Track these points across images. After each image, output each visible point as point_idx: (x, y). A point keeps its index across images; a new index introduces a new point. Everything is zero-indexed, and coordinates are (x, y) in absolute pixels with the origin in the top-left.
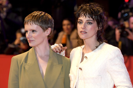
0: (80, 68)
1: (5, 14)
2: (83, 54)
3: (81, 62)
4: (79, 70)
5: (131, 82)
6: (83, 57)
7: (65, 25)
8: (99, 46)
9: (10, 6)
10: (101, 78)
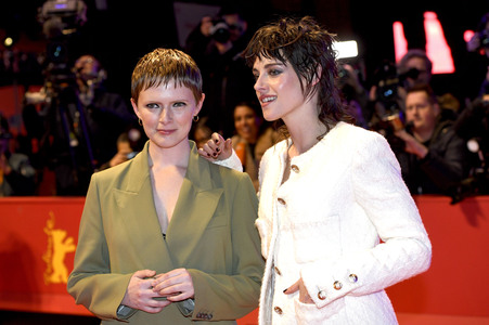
0: (279, 199)
1: (90, 94)
2: (288, 160)
3: (282, 183)
4: (279, 204)
5: (422, 226)
6: (289, 168)
7: (239, 119)
8: (325, 134)
9: (102, 74)
10: (340, 220)
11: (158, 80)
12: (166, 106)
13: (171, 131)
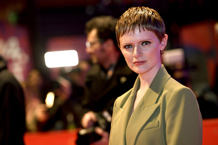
11: (128, 29)
12: (136, 45)
13: (143, 62)
